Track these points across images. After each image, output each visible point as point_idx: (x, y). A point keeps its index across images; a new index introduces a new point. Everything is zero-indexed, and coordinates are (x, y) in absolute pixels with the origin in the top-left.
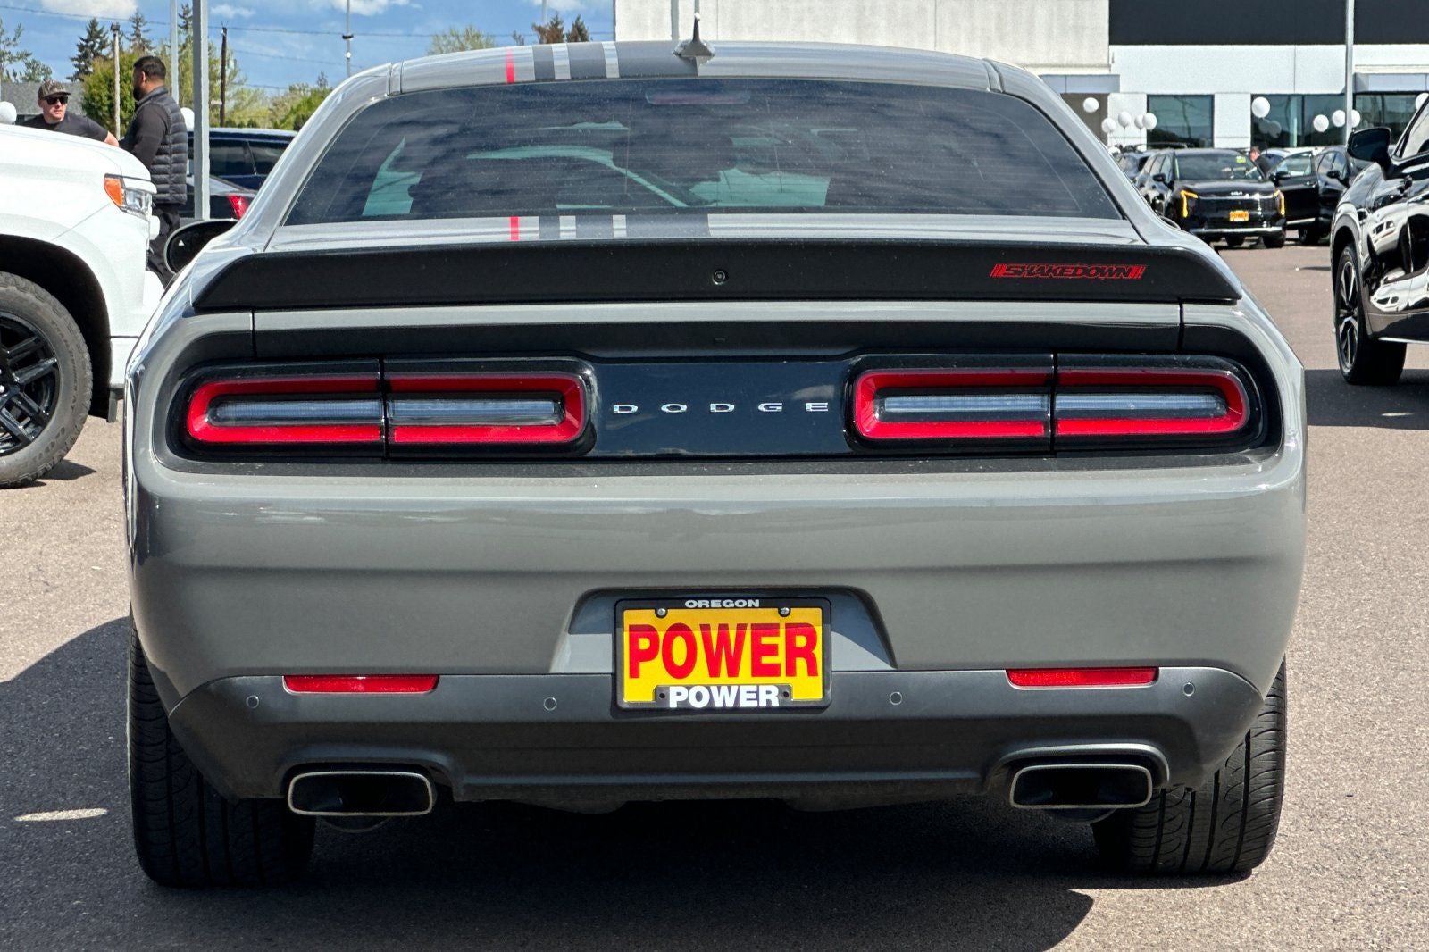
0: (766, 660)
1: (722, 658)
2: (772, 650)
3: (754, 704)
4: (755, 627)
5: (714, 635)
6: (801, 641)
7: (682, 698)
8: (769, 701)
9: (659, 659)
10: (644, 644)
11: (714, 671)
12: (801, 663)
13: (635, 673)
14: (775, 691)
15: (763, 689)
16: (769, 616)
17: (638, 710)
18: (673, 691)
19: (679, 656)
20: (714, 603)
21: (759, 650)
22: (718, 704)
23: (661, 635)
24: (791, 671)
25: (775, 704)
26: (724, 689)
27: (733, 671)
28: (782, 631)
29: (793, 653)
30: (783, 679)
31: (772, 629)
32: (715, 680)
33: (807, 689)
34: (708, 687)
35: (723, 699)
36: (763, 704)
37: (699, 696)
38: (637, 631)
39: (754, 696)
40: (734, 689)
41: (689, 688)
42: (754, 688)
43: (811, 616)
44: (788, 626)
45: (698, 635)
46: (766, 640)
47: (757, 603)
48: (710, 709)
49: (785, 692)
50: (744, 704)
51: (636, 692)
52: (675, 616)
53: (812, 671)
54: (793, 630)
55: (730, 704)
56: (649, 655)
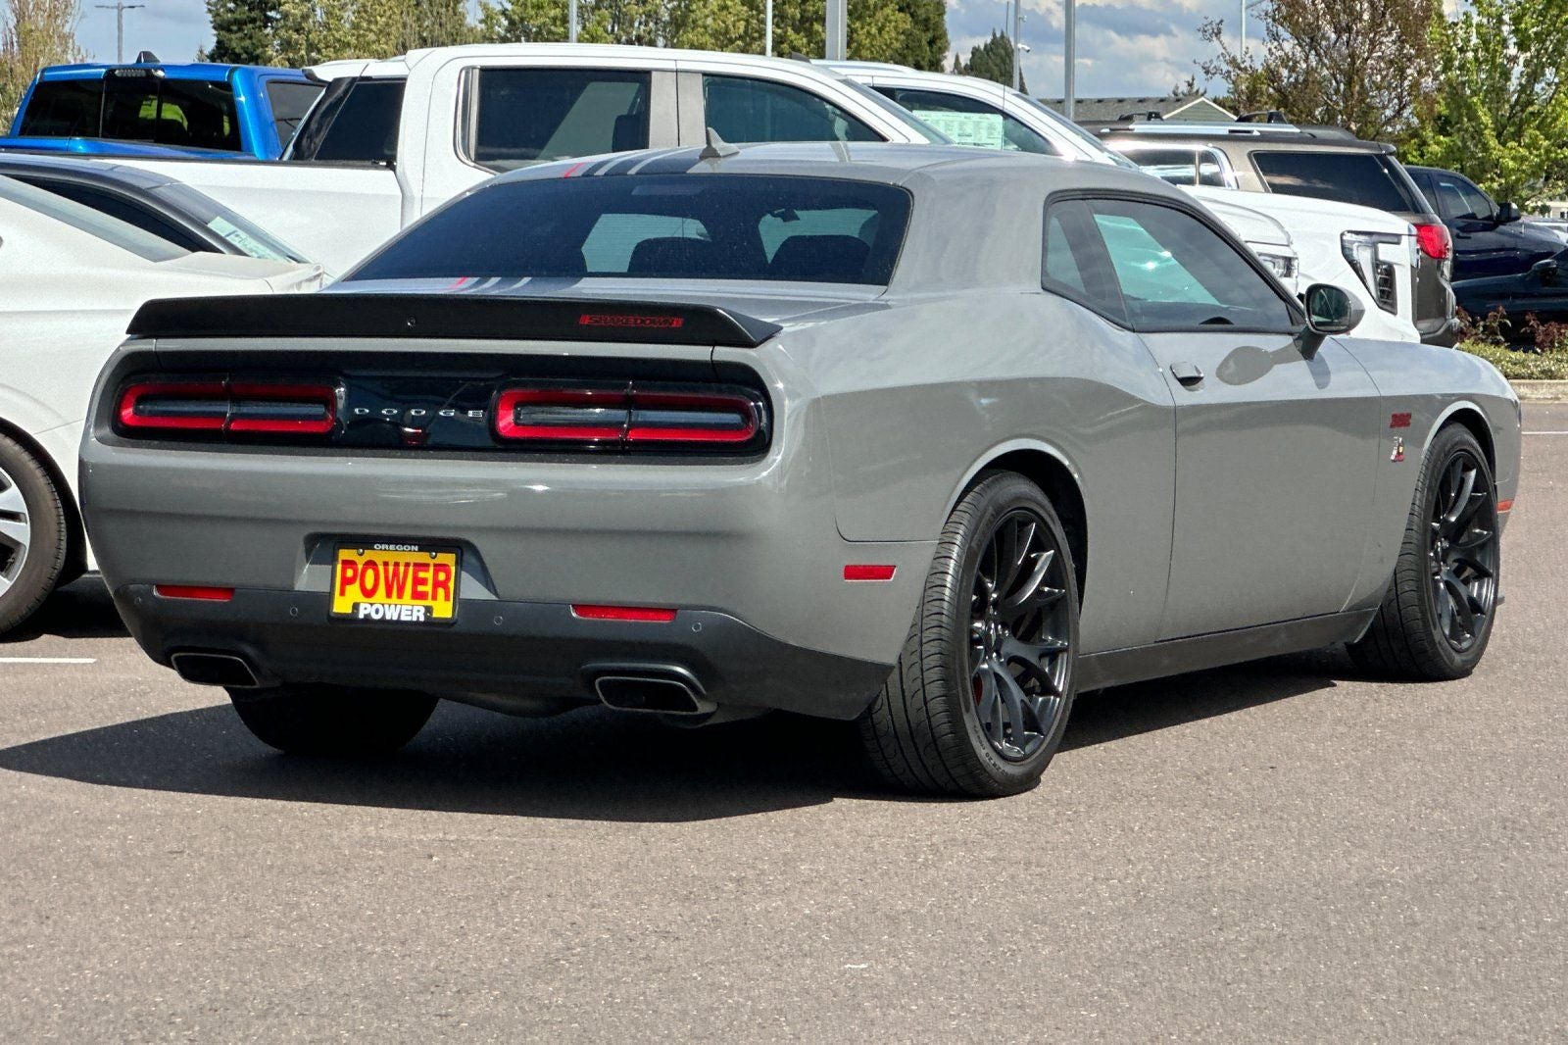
0: (420, 588)
1: (394, 587)
2: (424, 582)
3: (409, 619)
4: (416, 565)
5: (391, 568)
6: (442, 576)
7: (367, 612)
8: (418, 617)
9: (357, 584)
10: (350, 573)
11: (389, 594)
12: (441, 592)
13: (342, 593)
14: (423, 610)
15: (416, 608)
16: (424, 557)
17: (343, 619)
18: (362, 606)
19: (369, 584)
20: (392, 547)
21: (418, 581)
22: (388, 617)
23: (360, 567)
24: (434, 597)
25: (422, 619)
26: (393, 607)
27: (400, 595)
28: (432, 569)
29: (437, 584)
30: (429, 602)
31: (424, 566)
32: (389, 601)
33: (443, 610)
34: (383, 605)
35: (391, 614)
36: (415, 619)
37: (377, 611)
38: (348, 564)
39: (409, 613)
40: (399, 607)
41: (372, 604)
42: (410, 608)
43: (448, 559)
44: (435, 565)
45: (381, 568)
46: (421, 575)
47: (416, 548)
48: (383, 621)
49: (429, 609)
50: (404, 618)
51: (341, 606)
52: (369, 555)
53: (447, 598)
54: (439, 567)
55: (395, 618)
56: (351, 581)
